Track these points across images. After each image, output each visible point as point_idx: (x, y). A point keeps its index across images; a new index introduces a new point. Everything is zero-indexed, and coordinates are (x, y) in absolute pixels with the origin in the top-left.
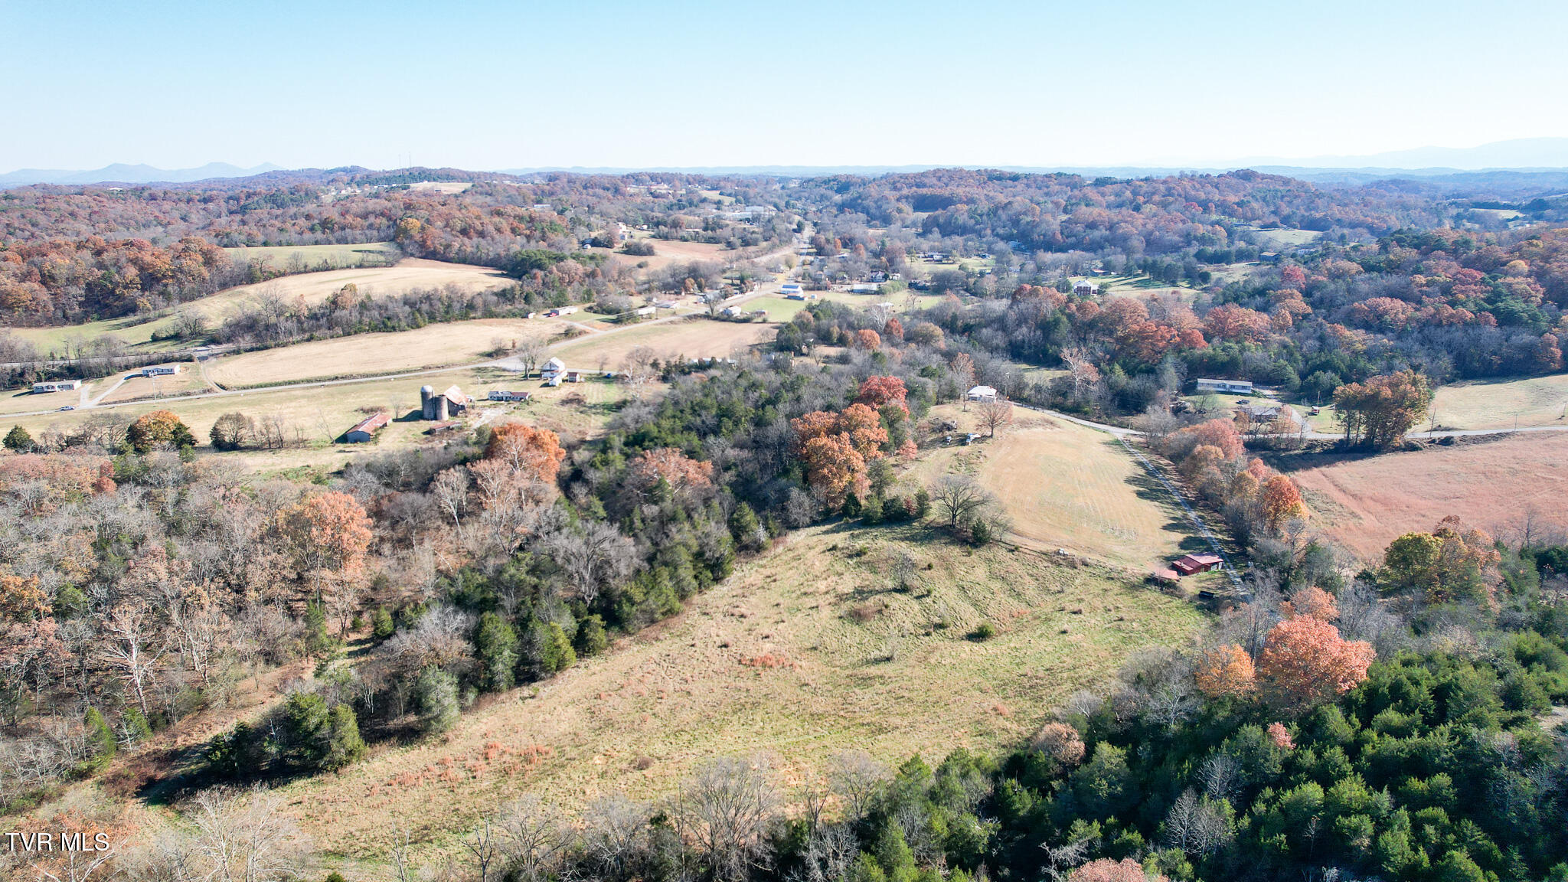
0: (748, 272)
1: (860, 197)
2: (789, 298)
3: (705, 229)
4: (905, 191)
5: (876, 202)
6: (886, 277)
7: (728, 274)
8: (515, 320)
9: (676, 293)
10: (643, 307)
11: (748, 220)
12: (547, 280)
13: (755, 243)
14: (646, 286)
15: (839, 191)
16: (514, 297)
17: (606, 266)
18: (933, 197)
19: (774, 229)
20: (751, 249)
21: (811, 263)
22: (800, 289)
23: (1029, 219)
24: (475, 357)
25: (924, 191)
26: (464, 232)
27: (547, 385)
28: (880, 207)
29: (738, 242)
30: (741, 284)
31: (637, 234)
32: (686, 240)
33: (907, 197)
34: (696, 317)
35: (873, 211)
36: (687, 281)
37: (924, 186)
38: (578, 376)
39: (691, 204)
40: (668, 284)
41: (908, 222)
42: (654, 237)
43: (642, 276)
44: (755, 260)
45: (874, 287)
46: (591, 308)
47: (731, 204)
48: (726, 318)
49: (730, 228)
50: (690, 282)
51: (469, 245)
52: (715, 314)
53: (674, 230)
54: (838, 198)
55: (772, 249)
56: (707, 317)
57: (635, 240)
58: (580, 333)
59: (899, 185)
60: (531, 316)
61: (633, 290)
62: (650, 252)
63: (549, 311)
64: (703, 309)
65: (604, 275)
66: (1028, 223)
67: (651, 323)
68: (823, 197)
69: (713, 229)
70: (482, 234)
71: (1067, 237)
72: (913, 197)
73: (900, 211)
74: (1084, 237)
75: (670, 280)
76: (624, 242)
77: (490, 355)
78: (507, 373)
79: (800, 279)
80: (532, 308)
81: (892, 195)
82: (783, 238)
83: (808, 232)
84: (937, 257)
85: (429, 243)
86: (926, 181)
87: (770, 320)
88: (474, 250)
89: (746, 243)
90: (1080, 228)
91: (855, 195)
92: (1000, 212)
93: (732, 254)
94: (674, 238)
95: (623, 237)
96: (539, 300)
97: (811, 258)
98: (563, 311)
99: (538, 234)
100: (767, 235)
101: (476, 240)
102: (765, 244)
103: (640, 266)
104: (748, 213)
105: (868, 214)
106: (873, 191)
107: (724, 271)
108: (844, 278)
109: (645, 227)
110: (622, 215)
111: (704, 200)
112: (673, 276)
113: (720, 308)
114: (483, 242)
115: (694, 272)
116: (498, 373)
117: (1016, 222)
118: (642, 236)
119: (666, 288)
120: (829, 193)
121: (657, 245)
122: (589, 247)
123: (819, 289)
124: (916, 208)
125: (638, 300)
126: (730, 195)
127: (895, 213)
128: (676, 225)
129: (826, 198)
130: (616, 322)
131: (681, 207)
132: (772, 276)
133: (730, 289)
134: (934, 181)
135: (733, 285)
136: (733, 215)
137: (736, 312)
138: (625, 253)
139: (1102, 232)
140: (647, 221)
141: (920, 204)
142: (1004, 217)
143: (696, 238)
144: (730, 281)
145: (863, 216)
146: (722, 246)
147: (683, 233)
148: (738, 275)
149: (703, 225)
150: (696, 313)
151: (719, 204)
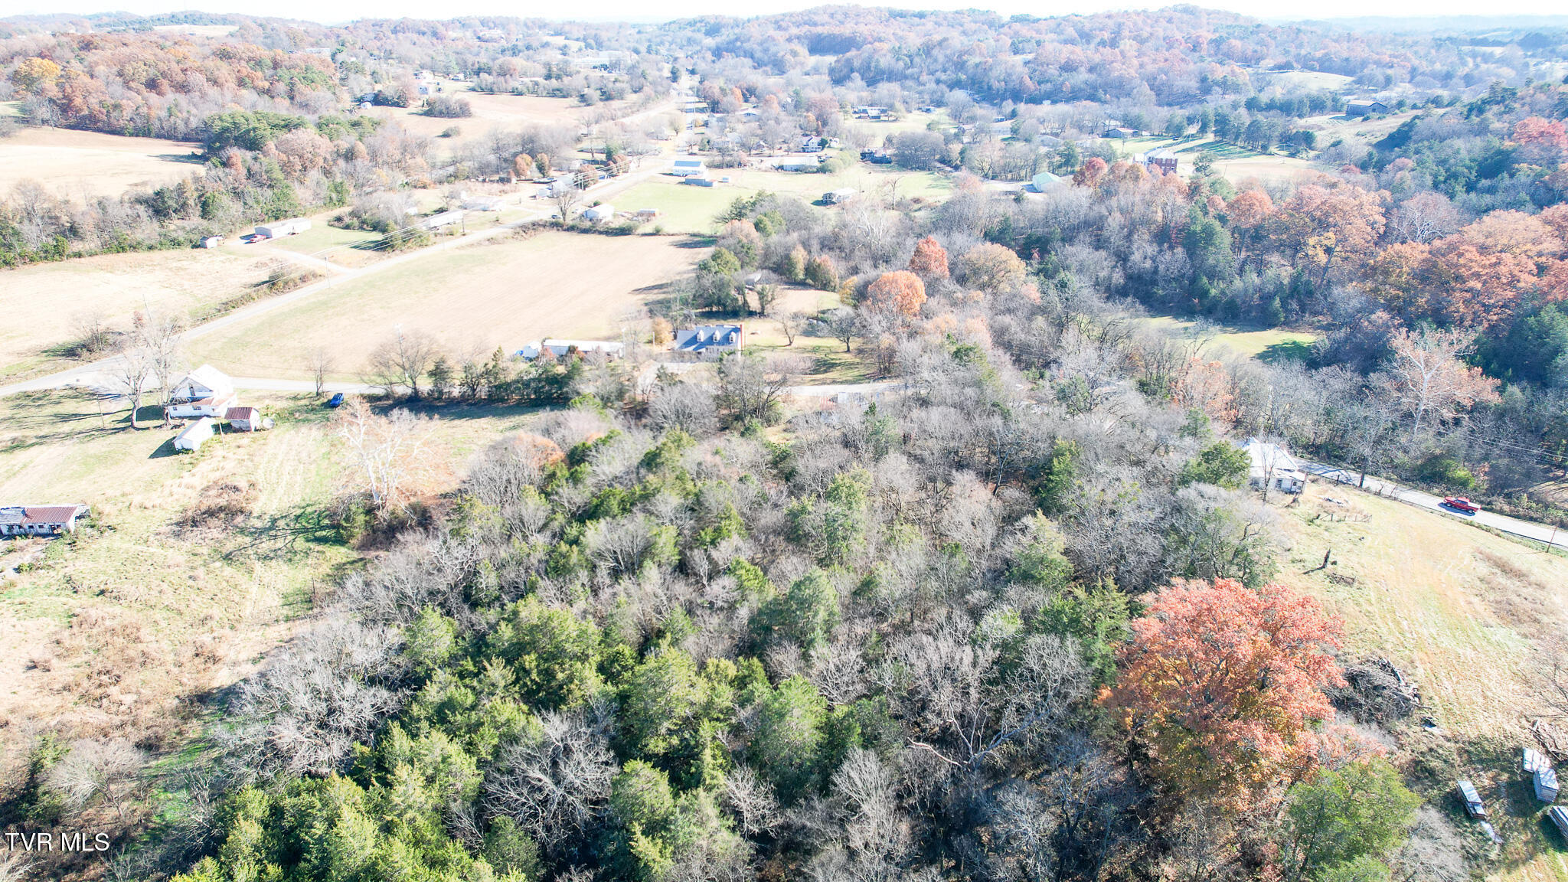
0: (616, 143)
1: (737, 39)
2: (688, 183)
3: (548, 77)
4: (794, 31)
5: (761, 44)
6: (823, 144)
7: (585, 144)
8: (175, 253)
9: (502, 180)
10: (441, 211)
11: (605, 67)
12: (256, 168)
13: (621, 96)
14: (451, 169)
15: (709, 33)
16: (184, 205)
17: (377, 139)
18: (832, 37)
19: (644, 76)
20: (615, 104)
21: (706, 124)
22: (702, 168)
23: (977, 60)
24: (31, 360)
25: (819, 30)
26: (152, 85)
27: (168, 449)
28: (766, 50)
29: (596, 95)
30: (608, 161)
31: (448, 85)
32: (520, 94)
33: (798, 38)
34: (535, 226)
35: (758, 55)
36: (519, 159)
37: (815, 24)
38: (254, 415)
39: (528, 48)
40: (488, 165)
41: (808, 68)
42: (473, 90)
43: (443, 151)
44: (627, 121)
45: (811, 160)
46: (339, 219)
47: (580, 50)
48: (588, 227)
49: (582, 76)
50: (524, 160)
51: (158, 106)
52: (569, 222)
53: (502, 79)
54: (710, 42)
55: (644, 104)
56: (555, 225)
57: (443, 95)
58: (303, 279)
59: (784, 24)
60: (211, 242)
61: (426, 178)
62: (463, 112)
63: (250, 230)
64: (546, 211)
65: (374, 156)
66: (977, 65)
67: (450, 244)
68: (690, 41)
69: (558, 77)
70: (183, 88)
71: (1039, 83)
72: (806, 37)
73: (794, 54)
74: (1063, 83)
75: (492, 158)
76: (425, 97)
77: (71, 353)
78: (93, 407)
79: (695, 149)
80: (214, 227)
81: (780, 36)
82: (660, 89)
83: (686, 82)
84: (873, 112)
85: (78, 101)
86: (816, 18)
87: (666, 229)
88: (163, 114)
89: (607, 96)
90: (1053, 71)
91: (732, 37)
92: (935, 52)
93: (588, 112)
94: (501, 92)
95: (425, 91)
96: (236, 208)
97: (704, 117)
98: (279, 229)
99: (281, 87)
100: (636, 84)
101: (171, 96)
102: (634, 97)
103: (446, 135)
104: (604, 58)
105: (752, 57)
106: (755, 32)
107: (578, 140)
108: (759, 146)
109: (461, 76)
110: (427, 60)
111: (545, 45)
112: (497, 149)
113: (577, 209)
114: (182, 98)
115: (531, 146)
116: (69, 407)
117: (960, 66)
118: (455, 91)
119: (483, 172)
120: (699, 36)
121: (476, 101)
122: (368, 105)
123: (730, 166)
124: (813, 51)
125: (431, 198)
126: (577, 40)
127: (788, 57)
128: (504, 72)
129: (695, 42)
130: (382, 247)
131: (515, 51)
132: (653, 144)
133: (592, 171)
134: (826, 18)
135: (594, 162)
136: (584, 64)
137: (606, 214)
138: (428, 114)
139: (1082, 77)
140: (464, 67)
141: (818, 46)
142: (941, 58)
143: (534, 91)
144: (589, 156)
145: (748, 61)
146: (573, 101)
147: (514, 83)
148: (602, 145)
149: (544, 71)
150: (534, 218)
151: (564, 49)
